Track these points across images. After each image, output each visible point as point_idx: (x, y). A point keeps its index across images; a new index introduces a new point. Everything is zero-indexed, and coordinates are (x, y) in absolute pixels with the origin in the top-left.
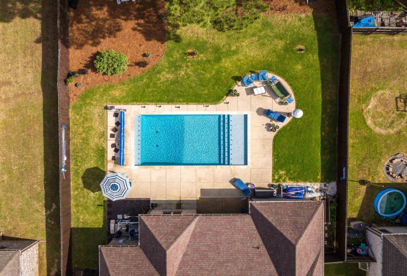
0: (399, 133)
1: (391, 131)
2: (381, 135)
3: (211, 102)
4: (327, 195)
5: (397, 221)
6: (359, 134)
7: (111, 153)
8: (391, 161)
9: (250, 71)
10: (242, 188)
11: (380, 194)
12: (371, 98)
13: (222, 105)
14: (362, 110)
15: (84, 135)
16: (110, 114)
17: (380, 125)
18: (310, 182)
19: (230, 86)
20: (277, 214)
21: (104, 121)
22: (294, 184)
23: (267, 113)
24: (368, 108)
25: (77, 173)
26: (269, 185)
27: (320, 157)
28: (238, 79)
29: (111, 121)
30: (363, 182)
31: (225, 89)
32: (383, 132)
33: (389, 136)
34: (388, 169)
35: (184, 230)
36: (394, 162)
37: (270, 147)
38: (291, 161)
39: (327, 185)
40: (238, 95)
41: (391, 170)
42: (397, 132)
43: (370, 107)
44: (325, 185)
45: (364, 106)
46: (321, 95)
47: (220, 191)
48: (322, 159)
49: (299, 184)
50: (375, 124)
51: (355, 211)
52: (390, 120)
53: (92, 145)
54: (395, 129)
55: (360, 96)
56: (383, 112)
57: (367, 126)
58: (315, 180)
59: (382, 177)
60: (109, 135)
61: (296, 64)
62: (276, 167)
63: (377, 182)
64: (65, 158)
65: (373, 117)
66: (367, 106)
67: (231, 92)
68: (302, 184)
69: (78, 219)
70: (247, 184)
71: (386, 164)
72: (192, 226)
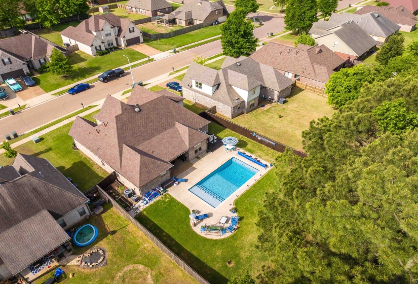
0: (113, 278)
1: (120, 274)
2: (125, 266)
3: (238, 200)
4: (131, 210)
5: (73, 230)
6: (141, 255)
7: (247, 153)
8: (104, 257)
9: (240, 227)
10: (179, 180)
11: (96, 235)
12: (154, 282)
13: (232, 202)
14: (152, 270)
15: (266, 151)
16: (269, 164)
17: (131, 272)
18: (147, 207)
19: (239, 213)
20: (158, 167)
21: (266, 160)
22: (155, 200)
23: (206, 216)
24: (150, 274)
25: (249, 141)
26: (168, 191)
27: (154, 221)
28: (241, 219)
29: (264, 162)
30: (114, 232)
31: (240, 209)
32: (126, 269)
33: (119, 270)
34: (103, 251)
35: (189, 139)
36: (102, 258)
37: (186, 205)
38: (168, 207)
39: (136, 214)
40: (230, 210)
41: (101, 252)
42: (114, 277)
43: (149, 276)
44: (137, 212)
45: (154, 273)
46: (188, 250)
47: (187, 174)
48: (152, 222)
49: (153, 202)
50: (136, 269)
51: (105, 217)
52: (127, 280)
53: (258, 151)
54: (118, 278)
55: (163, 276)
56: (137, 281)
57: (140, 263)
58: (145, 210)
59: (103, 244)
60: (257, 158)
61: (221, 253)
62: (173, 200)
63: (104, 239)
64: (259, 138)
65: (141, 272)
66: (151, 275)
67: (235, 210)
68: (151, 203)
69: (228, 131)
70: (179, 183)
71: (107, 253)
72: (187, 144)
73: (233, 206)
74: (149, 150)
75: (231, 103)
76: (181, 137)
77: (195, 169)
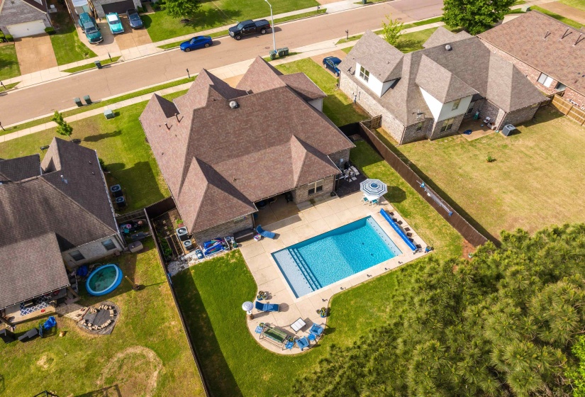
0: (110, 357)
1: (120, 355)
2: (132, 345)
3: (341, 295)
4: (177, 260)
5: (93, 266)
6: (159, 336)
7: (398, 216)
8: (113, 321)
9: (320, 345)
10: (265, 233)
11: (117, 285)
12: (158, 385)
13: (329, 297)
14: (164, 365)
15: (431, 220)
16: (424, 246)
17: (136, 357)
18: (201, 264)
19: (331, 319)
20: (231, 207)
21: (423, 237)
22: (216, 255)
23: (277, 308)
24: (158, 370)
25: (412, 193)
26: (241, 245)
27: (199, 289)
28: (329, 331)
29: (418, 240)
30: (141, 288)
31: (334, 314)
32: (131, 350)
33: (121, 348)
34: (115, 312)
35: (302, 171)
36: (109, 321)
37: (257, 278)
38: (228, 273)
39: (180, 269)
40: (318, 311)
41: (111, 312)
42: (111, 357)
43: (156, 374)
44: (183, 267)
45: (164, 371)
46: (225, 354)
47: (284, 225)
48: (196, 289)
49: (211, 258)
50: (144, 356)
51: (141, 259)
52: (125, 368)
53: (418, 217)
54: (116, 359)
55: (173, 381)
56: (137, 375)
57: (153, 348)
58: (195, 267)
59: (120, 301)
60: (410, 228)
61: (271, 379)
62: (241, 264)
63: (124, 294)
64: (429, 195)
65: (148, 363)
66: (159, 372)
67: (327, 313)
68: (208, 258)
69: (384, 166)
70: (262, 238)
71: (118, 317)
72: (296, 178)
73: (326, 305)
74: (231, 175)
75: (406, 118)
76: (291, 164)
77: (299, 219)
